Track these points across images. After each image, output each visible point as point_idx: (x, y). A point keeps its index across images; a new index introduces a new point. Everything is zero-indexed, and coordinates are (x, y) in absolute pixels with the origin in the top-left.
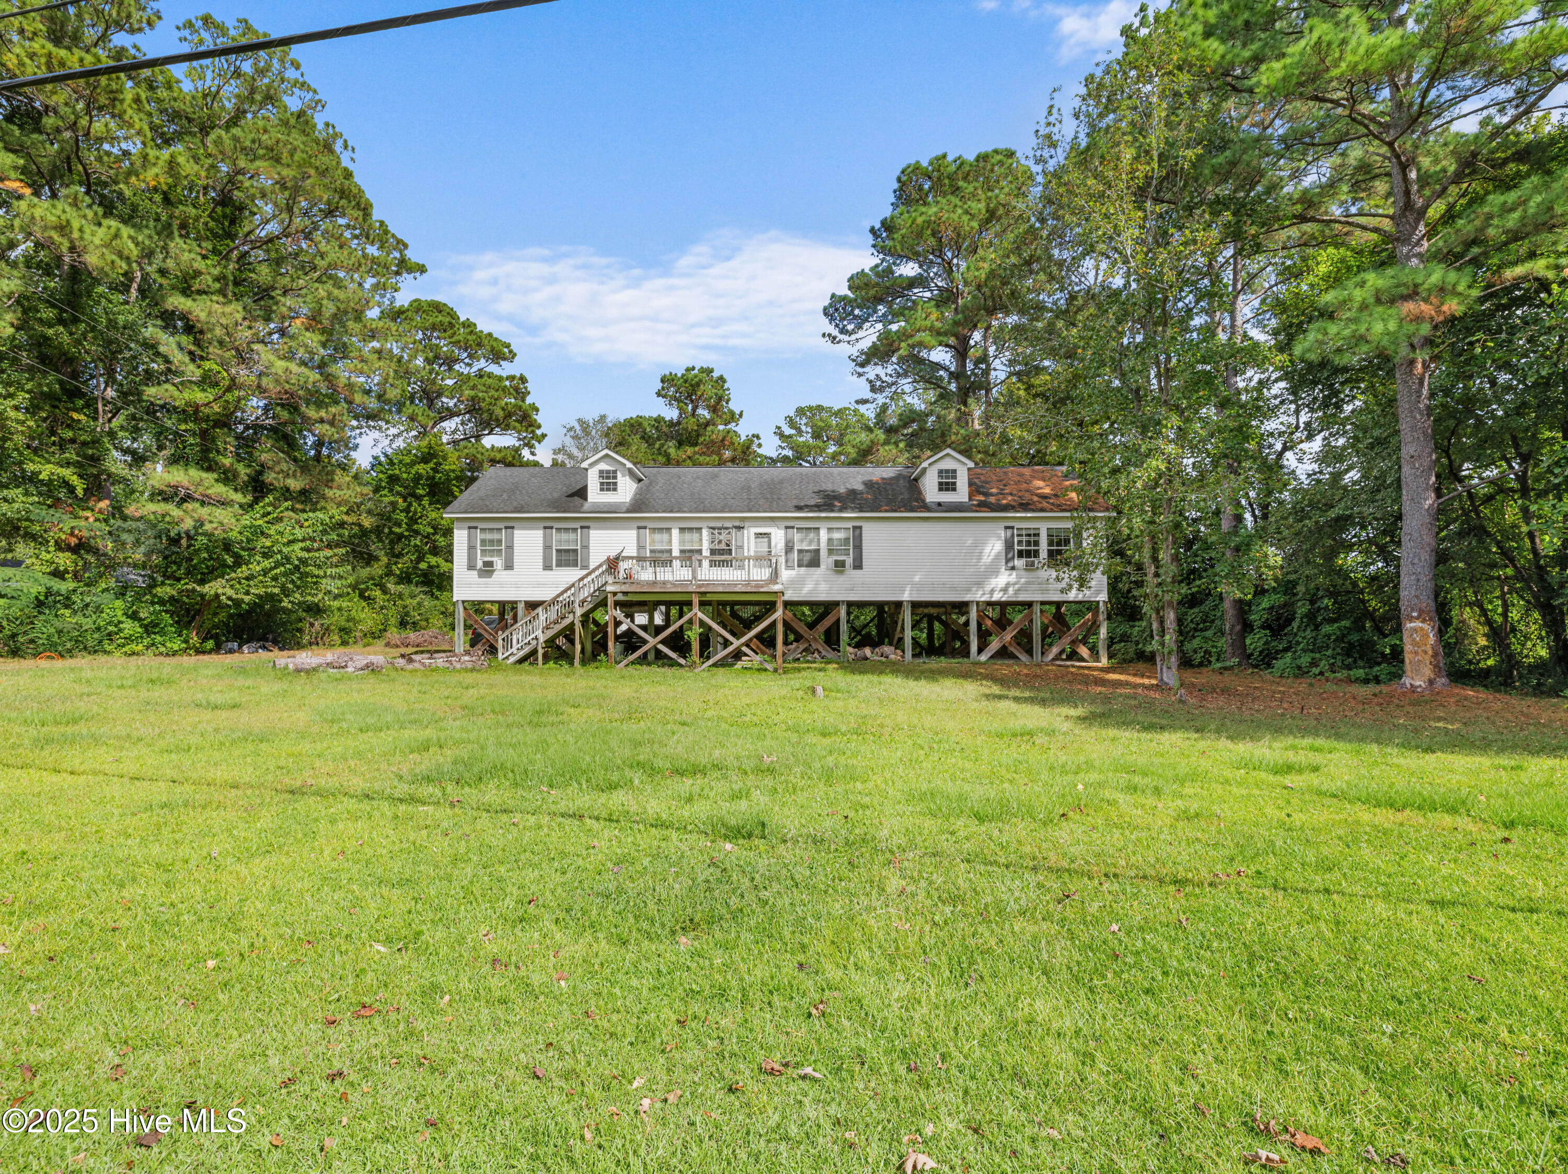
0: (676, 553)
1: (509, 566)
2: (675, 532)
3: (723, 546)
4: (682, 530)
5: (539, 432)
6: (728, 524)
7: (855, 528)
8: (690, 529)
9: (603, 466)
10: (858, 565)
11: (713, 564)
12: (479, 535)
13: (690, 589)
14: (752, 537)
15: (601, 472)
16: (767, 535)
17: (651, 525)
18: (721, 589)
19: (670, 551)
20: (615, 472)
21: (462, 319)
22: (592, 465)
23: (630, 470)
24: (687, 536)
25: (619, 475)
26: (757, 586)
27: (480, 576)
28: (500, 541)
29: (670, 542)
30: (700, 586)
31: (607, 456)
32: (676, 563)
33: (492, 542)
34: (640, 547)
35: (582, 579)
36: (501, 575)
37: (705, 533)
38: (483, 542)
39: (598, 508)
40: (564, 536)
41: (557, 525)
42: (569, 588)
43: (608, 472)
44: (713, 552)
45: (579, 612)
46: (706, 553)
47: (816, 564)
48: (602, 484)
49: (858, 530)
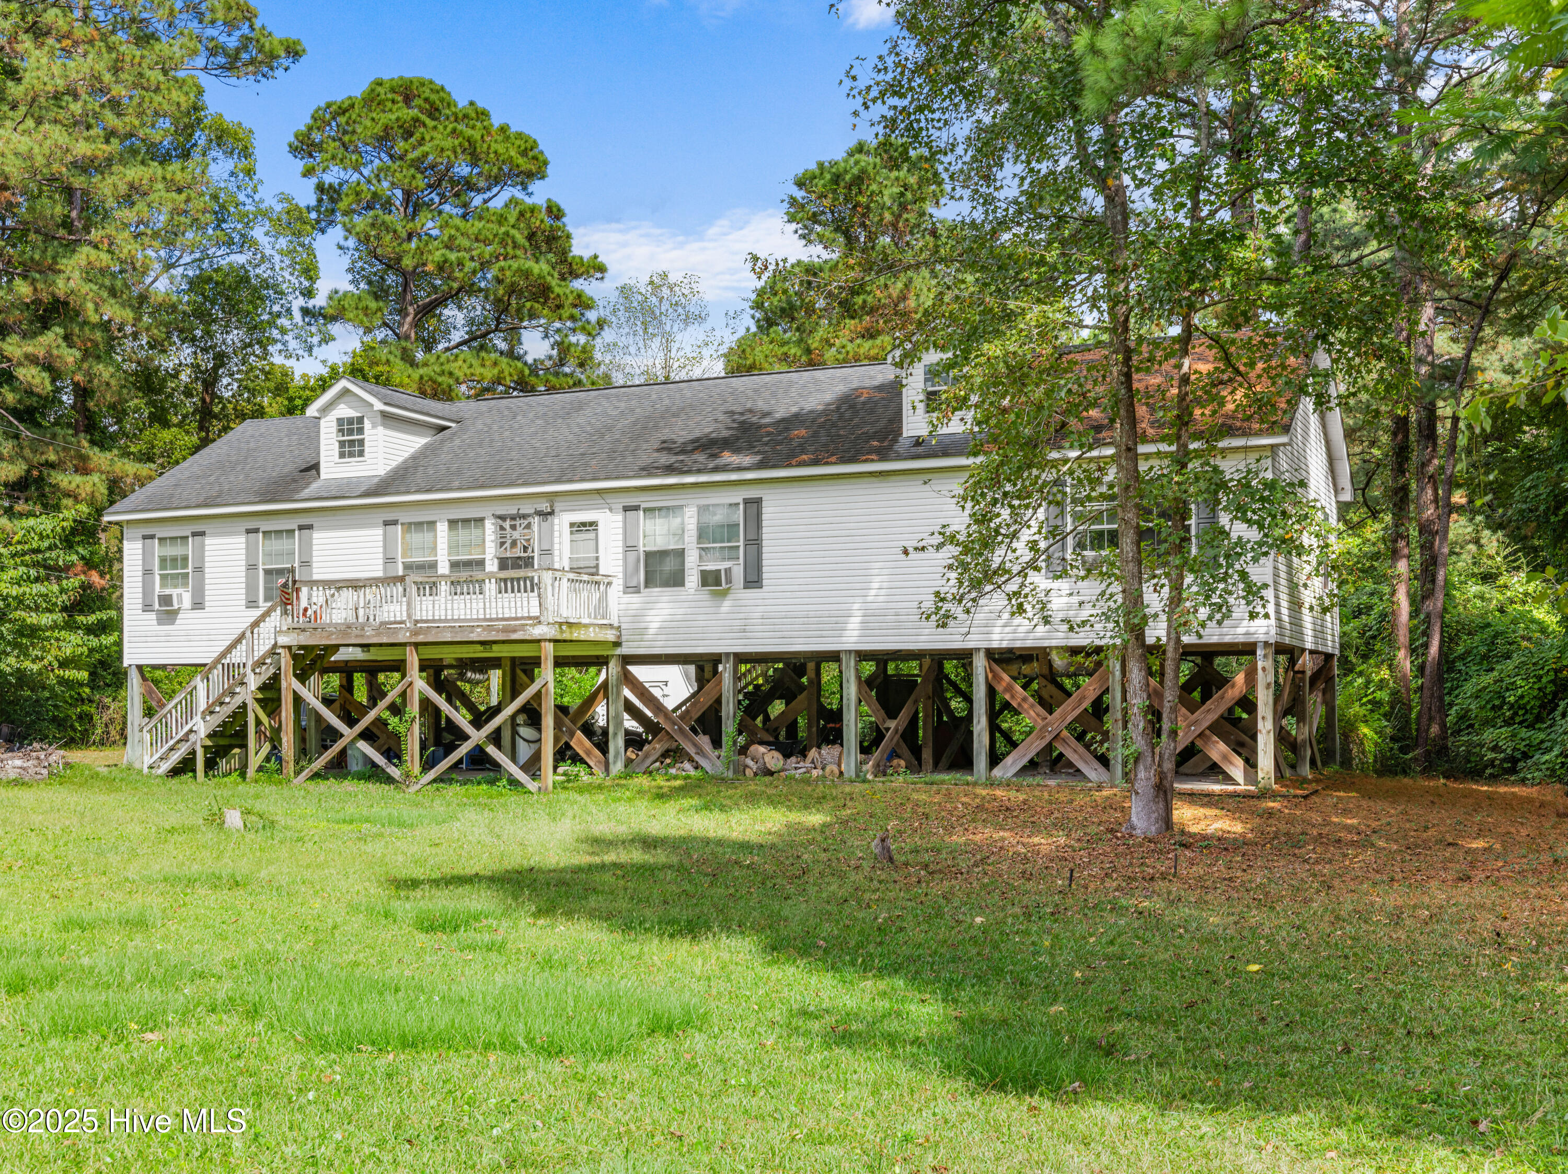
0: (443, 568)
1: (198, 605)
2: (442, 528)
3: (518, 552)
4: (453, 523)
6: (527, 509)
7: (747, 502)
8: (466, 521)
9: (344, 411)
10: (754, 581)
11: (505, 585)
12: (157, 550)
13: (401, 639)
14: (567, 530)
15: (340, 421)
16: (591, 525)
17: (405, 517)
19: (433, 565)
20: (360, 420)
22: (325, 410)
23: (385, 415)
24: (463, 534)
25: (367, 424)
26: (506, 630)
27: (160, 622)
28: (185, 559)
29: (434, 549)
31: (346, 391)
33: (174, 560)
34: (389, 560)
35: (256, 624)
36: (187, 619)
37: (490, 526)
38: (163, 560)
39: (342, 490)
40: (277, 545)
41: (265, 526)
42: (239, 640)
43: (350, 421)
44: (504, 564)
45: (253, 683)
46: (492, 566)
47: (677, 580)
48: (342, 444)
49: (754, 506)
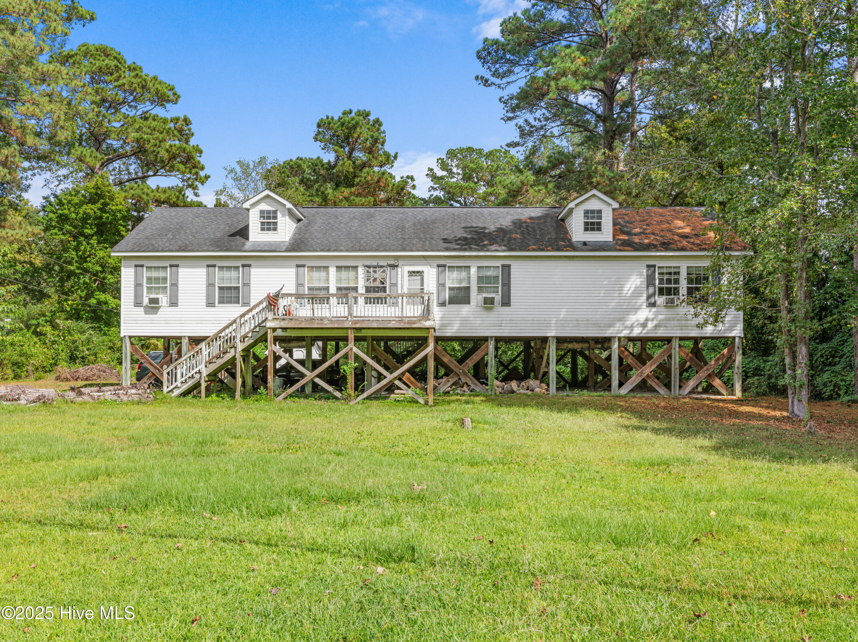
0: (333, 290)
1: (174, 303)
2: (332, 270)
3: (378, 284)
4: (339, 268)
5: (202, 174)
6: (382, 263)
7: (503, 266)
8: (347, 267)
9: (264, 207)
10: (506, 302)
11: (368, 301)
12: (146, 274)
13: (346, 325)
14: (406, 274)
15: (262, 212)
16: (420, 273)
17: (309, 263)
18: (375, 325)
19: (327, 289)
20: (275, 212)
21: (129, 62)
22: (253, 205)
23: (290, 211)
24: (344, 274)
25: (279, 215)
26: (409, 322)
27: (146, 313)
28: (165, 279)
29: (328, 279)
30: (356, 322)
31: (268, 196)
32: (333, 301)
33: (157, 279)
34: (299, 285)
35: (243, 315)
36: (166, 311)
37: (361, 270)
38: (149, 279)
39: (258, 248)
40: (226, 274)
41: (219, 263)
42: (231, 324)
43: (269, 212)
44: (368, 289)
45: (240, 347)
46: (362, 290)
47: (466, 300)
48: (263, 224)
49: (506, 268)
